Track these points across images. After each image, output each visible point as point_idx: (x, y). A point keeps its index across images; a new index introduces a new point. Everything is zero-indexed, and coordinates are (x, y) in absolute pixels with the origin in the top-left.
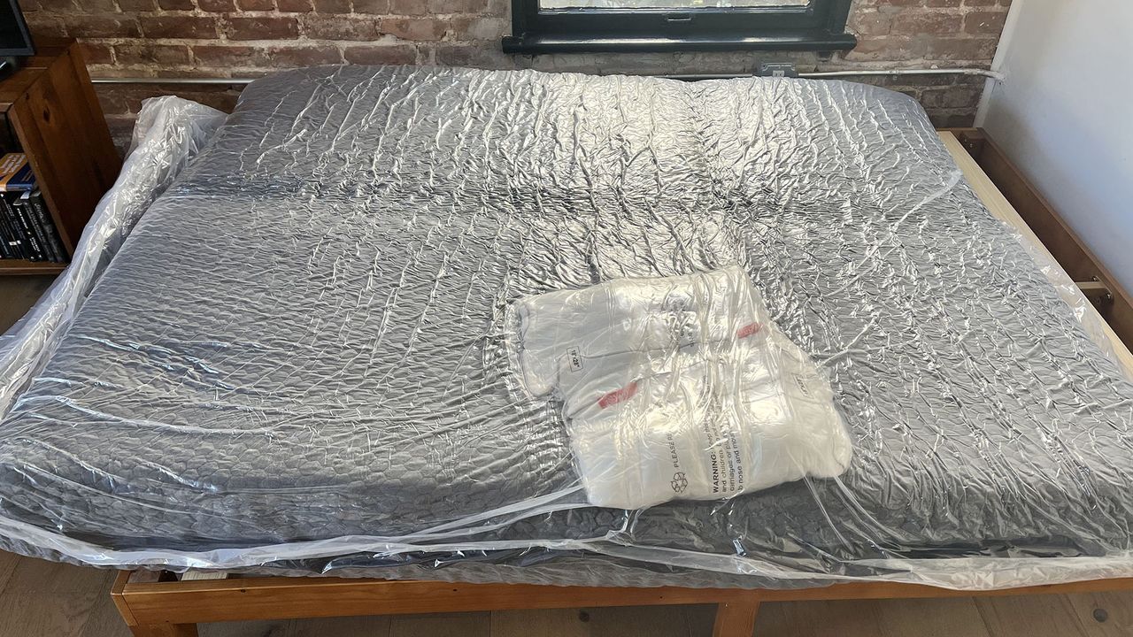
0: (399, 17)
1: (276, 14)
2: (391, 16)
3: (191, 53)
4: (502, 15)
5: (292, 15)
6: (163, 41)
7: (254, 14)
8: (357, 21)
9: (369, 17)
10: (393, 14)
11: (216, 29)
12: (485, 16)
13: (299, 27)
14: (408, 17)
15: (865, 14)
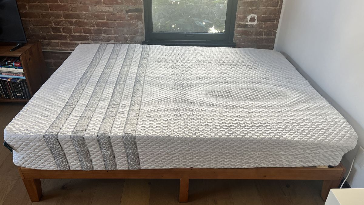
0: (115, 36)
1: (83, 34)
2: (113, 35)
3: (60, 44)
4: (142, 36)
5: (87, 34)
6: (53, 41)
7: (77, 34)
8: (104, 36)
9: (107, 35)
11: (67, 38)
12: (138, 36)
13: (89, 38)
14: (118, 36)
15: (238, 37)
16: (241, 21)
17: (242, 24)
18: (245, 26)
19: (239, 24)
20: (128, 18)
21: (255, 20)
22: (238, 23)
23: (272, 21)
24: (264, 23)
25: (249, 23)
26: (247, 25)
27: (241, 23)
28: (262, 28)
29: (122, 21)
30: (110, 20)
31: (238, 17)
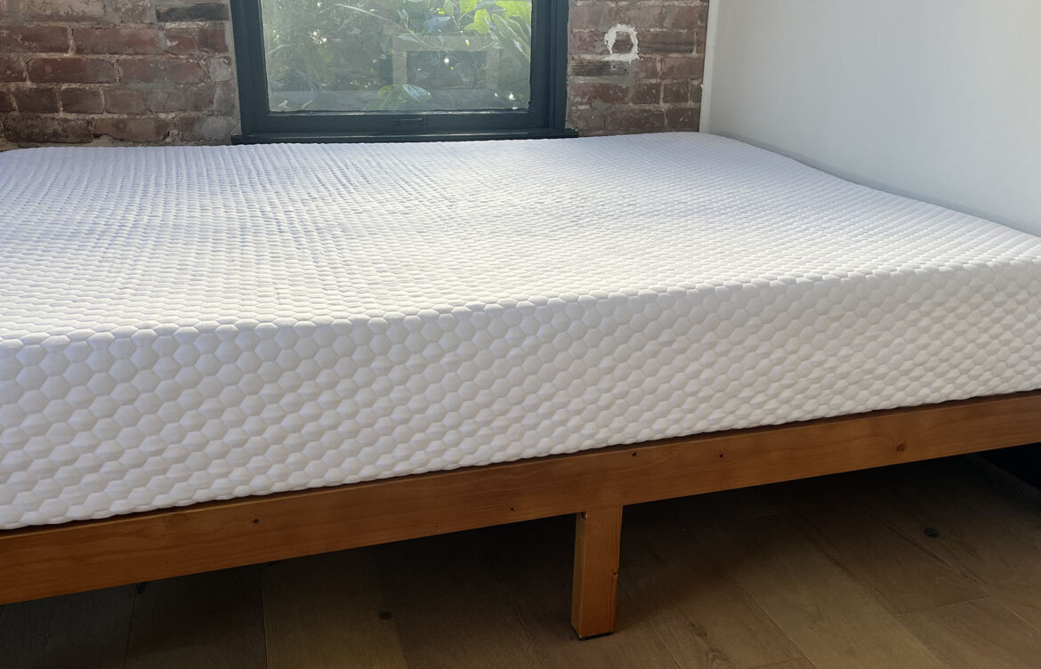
0: (116, 116)
2: (106, 116)
4: (229, 113)
8: (66, 121)
9: (81, 116)
10: (109, 112)
12: (211, 115)
14: (125, 116)
15: (580, 110)
16: (587, 51)
17: (589, 62)
18: (602, 68)
19: (581, 61)
20: (169, 44)
21: (632, 45)
22: (576, 57)
23: (682, 48)
24: (659, 57)
25: (613, 57)
26: (607, 64)
27: (588, 57)
28: (654, 74)
29: (143, 54)
30: (93, 52)
31: (575, 36)
